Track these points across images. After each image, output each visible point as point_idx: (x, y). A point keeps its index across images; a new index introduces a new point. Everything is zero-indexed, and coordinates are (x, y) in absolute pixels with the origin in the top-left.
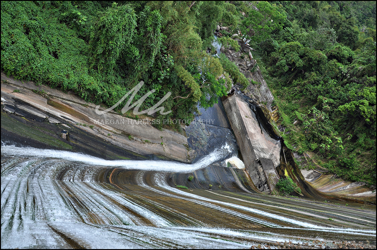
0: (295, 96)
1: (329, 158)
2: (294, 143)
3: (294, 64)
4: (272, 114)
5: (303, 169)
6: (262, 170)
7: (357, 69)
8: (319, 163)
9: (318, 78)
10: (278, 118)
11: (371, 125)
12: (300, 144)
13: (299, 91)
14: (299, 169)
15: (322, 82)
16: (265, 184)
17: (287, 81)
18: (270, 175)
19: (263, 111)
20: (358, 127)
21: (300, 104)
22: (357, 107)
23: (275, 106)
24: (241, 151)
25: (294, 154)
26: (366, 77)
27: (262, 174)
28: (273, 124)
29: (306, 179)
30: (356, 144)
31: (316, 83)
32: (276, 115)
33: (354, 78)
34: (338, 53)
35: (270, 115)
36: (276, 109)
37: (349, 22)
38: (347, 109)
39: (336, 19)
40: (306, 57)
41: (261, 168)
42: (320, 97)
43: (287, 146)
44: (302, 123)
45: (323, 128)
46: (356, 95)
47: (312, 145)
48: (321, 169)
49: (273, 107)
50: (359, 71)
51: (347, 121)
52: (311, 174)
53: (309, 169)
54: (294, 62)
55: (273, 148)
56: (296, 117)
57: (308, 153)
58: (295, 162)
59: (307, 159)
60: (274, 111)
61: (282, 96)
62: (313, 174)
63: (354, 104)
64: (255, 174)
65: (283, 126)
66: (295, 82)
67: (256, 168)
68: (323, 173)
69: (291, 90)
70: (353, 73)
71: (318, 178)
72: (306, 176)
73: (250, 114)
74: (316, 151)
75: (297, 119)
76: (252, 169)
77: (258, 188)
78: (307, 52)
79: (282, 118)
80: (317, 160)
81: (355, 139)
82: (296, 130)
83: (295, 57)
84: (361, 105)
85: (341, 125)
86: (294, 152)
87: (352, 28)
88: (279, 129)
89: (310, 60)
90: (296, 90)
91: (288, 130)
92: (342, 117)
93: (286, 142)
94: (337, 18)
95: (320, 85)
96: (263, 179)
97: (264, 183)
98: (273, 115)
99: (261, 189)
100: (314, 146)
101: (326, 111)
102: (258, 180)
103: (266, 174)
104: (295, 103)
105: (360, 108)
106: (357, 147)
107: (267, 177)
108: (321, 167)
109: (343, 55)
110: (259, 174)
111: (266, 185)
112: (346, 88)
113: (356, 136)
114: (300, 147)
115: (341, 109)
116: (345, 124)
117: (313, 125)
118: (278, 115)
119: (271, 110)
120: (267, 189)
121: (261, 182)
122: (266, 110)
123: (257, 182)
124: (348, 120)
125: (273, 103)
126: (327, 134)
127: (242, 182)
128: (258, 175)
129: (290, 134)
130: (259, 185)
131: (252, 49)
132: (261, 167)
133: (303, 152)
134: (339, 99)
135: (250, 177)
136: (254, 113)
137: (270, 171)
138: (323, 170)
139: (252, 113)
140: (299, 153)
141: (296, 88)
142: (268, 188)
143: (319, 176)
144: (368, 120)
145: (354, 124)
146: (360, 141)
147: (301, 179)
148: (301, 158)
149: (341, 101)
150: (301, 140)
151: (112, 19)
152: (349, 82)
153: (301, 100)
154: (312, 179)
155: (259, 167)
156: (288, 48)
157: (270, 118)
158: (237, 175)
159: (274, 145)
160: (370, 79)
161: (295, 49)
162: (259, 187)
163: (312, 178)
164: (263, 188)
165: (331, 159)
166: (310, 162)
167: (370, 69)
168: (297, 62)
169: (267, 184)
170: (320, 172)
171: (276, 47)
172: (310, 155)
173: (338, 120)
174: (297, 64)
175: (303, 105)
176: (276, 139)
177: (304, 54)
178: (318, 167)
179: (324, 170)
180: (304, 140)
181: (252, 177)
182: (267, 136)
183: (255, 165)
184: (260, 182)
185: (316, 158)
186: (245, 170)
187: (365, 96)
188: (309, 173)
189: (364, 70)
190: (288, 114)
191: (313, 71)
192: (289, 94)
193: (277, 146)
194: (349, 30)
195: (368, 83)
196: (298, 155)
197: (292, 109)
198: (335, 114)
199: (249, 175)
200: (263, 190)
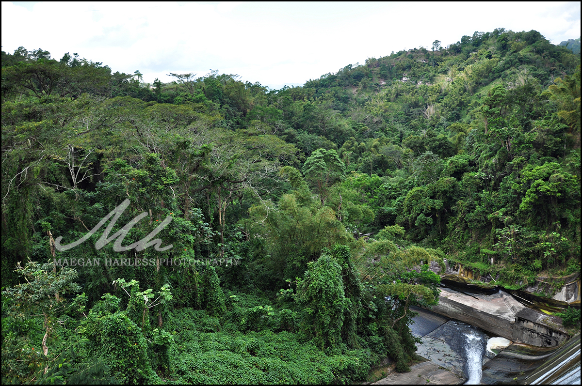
0: (463, 238)
1: (564, 260)
2: (516, 279)
3: (433, 209)
4: (459, 274)
5: (554, 295)
6: (532, 324)
7: (492, 165)
8: (562, 274)
9: (468, 202)
10: (472, 273)
11: (565, 197)
12: (523, 275)
13: (462, 230)
14: (550, 299)
15: (476, 202)
16: (551, 334)
17: (439, 232)
18: (544, 321)
19: (450, 279)
20: (556, 209)
21: (476, 240)
22: (537, 192)
23: (455, 265)
24: (487, 329)
25: (528, 290)
26: (509, 164)
27: (536, 328)
28: (473, 282)
29: (569, 302)
30: (571, 226)
31: (471, 208)
32: (466, 272)
33: (499, 173)
34: (456, 167)
35: (460, 277)
36: (460, 266)
37: (429, 135)
38: (530, 202)
39: (415, 142)
40: (439, 193)
41: (529, 323)
42: (490, 216)
43: (512, 288)
44: (498, 255)
45: (526, 239)
46: (521, 185)
47: (534, 264)
48: (570, 278)
49: (454, 267)
50: (496, 164)
51: (538, 214)
52: (567, 292)
53: (560, 289)
54: (432, 208)
55: (504, 302)
56: (488, 256)
57: (539, 276)
58: (538, 295)
59: (546, 281)
60: (459, 270)
61: (451, 249)
62: (568, 290)
63: (531, 192)
64: (530, 335)
65: (485, 276)
66: (450, 225)
67: (524, 329)
68: (576, 279)
69: (454, 236)
70: (493, 170)
71: (576, 289)
72: (565, 299)
73: (446, 292)
74: (544, 267)
75: (491, 256)
76: (519, 335)
77: (548, 346)
78: (435, 188)
79: (475, 269)
80: (556, 274)
81: (564, 222)
82: (502, 266)
83: (428, 203)
84: (539, 188)
85: (536, 222)
86: (526, 287)
87: (438, 138)
88: (485, 282)
89: (445, 193)
90: (458, 232)
91: (495, 274)
92: (530, 216)
93: (507, 286)
94: (415, 140)
95: (477, 206)
96: (543, 331)
97: (549, 334)
98: (462, 275)
99: (553, 343)
100: (537, 263)
101: (511, 223)
102: (539, 338)
103: (542, 323)
104: (471, 244)
105: (541, 190)
106: (575, 227)
107: (546, 325)
108: (569, 276)
109: (462, 164)
110: (533, 331)
111: (553, 334)
112: (503, 187)
113: (563, 219)
114: (526, 278)
115: (525, 207)
116: (539, 218)
117: (515, 246)
118: (468, 270)
119: (455, 272)
120: (559, 337)
121: (545, 336)
122: (452, 277)
123: (541, 341)
124: (538, 212)
125: (450, 263)
126: (538, 241)
127: (528, 355)
128: (534, 333)
129: (501, 276)
130: (546, 341)
131: (369, 234)
132: (527, 322)
133: (534, 279)
134: (508, 202)
135: (526, 344)
136: (447, 289)
137: (540, 318)
138: (573, 278)
139: (445, 290)
140: (532, 284)
141: (457, 230)
142: (560, 335)
143: (576, 287)
144: (559, 194)
145: (548, 210)
146: (572, 220)
147: (565, 306)
148: (540, 287)
149: (512, 202)
150: (518, 270)
151: (323, 277)
152: (500, 180)
153: (474, 235)
154: (574, 295)
155: (525, 324)
156: (412, 200)
157: (463, 280)
158: (515, 353)
159: (502, 299)
160: (514, 163)
161: (420, 196)
162: (549, 343)
163: (572, 295)
164: (555, 340)
165: (567, 260)
166: (551, 281)
167: (504, 155)
168: (435, 205)
169: (554, 332)
170: (573, 281)
171: (392, 212)
172: (543, 276)
173: (529, 221)
174: (437, 207)
175: (479, 239)
176: (495, 293)
177: (434, 192)
178: (566, 278)
179: (574, 276)
180: (521, 267)
181: (528, 342)
182: (484, 297)
183: (519, 327)
184: (544, 338)
185: (552, 272)
186: (514, 343)
187: (530, 178)
188: (564, 292)
189: (499, 159)
190: (475, 260)
191: (456, 201)
192: (455, 241)
193: (505, 296)
194: (436, 142)
195: (516, 167)
196: (532, 287)
197: (474, 252)
198: (519, 218)
199: (523, 343)
200: (557, 342)
